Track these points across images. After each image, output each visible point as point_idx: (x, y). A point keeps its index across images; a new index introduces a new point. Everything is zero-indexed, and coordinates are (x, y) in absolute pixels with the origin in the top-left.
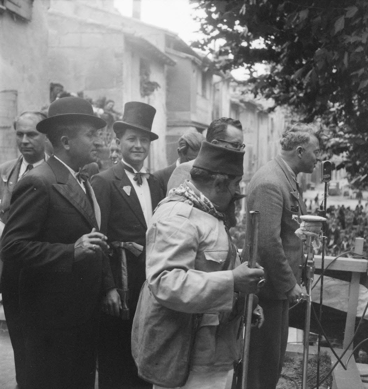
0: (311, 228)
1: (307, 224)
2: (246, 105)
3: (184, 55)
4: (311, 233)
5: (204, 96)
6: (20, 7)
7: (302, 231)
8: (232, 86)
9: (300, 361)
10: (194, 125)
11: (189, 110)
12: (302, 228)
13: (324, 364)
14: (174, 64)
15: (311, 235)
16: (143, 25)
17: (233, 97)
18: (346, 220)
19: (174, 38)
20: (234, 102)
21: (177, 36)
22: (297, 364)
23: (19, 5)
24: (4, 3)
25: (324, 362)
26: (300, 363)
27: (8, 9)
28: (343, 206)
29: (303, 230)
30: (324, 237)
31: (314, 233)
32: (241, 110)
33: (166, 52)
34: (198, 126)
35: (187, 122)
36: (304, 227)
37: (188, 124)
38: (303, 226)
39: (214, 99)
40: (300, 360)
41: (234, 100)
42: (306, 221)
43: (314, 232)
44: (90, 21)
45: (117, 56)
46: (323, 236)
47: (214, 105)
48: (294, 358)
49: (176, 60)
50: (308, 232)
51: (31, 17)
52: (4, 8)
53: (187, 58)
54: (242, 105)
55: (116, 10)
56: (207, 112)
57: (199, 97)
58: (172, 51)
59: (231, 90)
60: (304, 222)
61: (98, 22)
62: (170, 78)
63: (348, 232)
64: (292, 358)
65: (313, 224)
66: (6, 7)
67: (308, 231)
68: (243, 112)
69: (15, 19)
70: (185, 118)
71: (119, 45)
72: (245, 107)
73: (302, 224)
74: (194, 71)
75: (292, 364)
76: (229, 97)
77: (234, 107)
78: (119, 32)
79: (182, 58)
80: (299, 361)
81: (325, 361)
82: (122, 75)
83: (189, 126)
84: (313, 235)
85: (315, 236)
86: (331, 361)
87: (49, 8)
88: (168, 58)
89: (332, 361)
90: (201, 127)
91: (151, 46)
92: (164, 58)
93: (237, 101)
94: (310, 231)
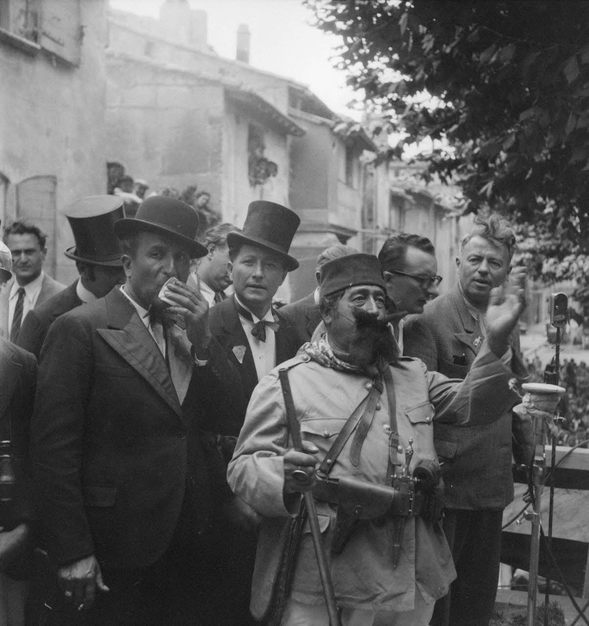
0: (541, 404)
1: (533, 397)
2: (415, 199)
3: (318, 119)
4: (541, 413)
5: (349, 184)
6: (62, 45)
7: (525, 409)
8: (392, 168)
9: (514, 618)
10: (333, 230)
11: (326, 207)
12: (526, 404)
13: (553, 623)
14: (303, 133)
15: (542, 416)
16: (252, 72)
17: (395, 186)
18: (577, 384)
19: (302, 92)
20: (397, 193)
21: (306, 88)
22: (508, 623)
23: (61, 41)
24: (38, 39)
25: (553, 620)
26: (513, 620)
27: (43, 49)
28: (572, 360)
29: (527, 408)
30: (561, 418)
31: (545, 413)
32: (407, 206)
33: (290, 115)
34: (340, 232)
35: (322, 225)
36: (530, 402)
37: (324, 229)
38: (528, 400)
39: (364, 189)
40: (514, 615)
41: (396, 190)
42: (532, 392)
43: (546, 410)
44: (171, 66)
45: (212, 121)
46: (560, 416)
47: (364, 198)
48: (503, 613)
49: (304, 127)
50: (536, 411)
51: (79, 59)
52: (38, 46)
53: (323, 124)
54: (410, 197)
55: (211, 49)
56: (353, 210)
57: (341, 187)
58: (298, 113)
59: (391, 174)
60: (529, 394)
61: (183, 68)
62: (296, 156)
63: (581, 403)
64: (500, 612)
65: (545, 398)
66: (41, 45)
67: (536, 409)
68: (410, 209)
69: (55, 64)
70: (320, 219)
71: (217, 105)
72: (413, 202)
73: (526, 398)
74: (334, 145)
75: (501, 623)
76: (388, 186)
77: (397, 201)
78: (215, 83)
79: (315, 124)
80: (512, 616)
81: (555, 618)
82: (220, 151)
83: (325, 232)
84: (545, 415)
85: (548, 417)
86: (563, 617)
87: (107, 47)
88: (293, 125)
89: (565, 617)
90: (344, 233)
91: (266, 105)
92: (287, 124)
93: (401, 191)
94: (539, 410)
